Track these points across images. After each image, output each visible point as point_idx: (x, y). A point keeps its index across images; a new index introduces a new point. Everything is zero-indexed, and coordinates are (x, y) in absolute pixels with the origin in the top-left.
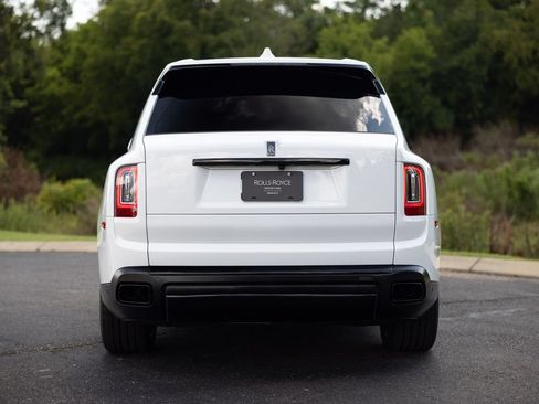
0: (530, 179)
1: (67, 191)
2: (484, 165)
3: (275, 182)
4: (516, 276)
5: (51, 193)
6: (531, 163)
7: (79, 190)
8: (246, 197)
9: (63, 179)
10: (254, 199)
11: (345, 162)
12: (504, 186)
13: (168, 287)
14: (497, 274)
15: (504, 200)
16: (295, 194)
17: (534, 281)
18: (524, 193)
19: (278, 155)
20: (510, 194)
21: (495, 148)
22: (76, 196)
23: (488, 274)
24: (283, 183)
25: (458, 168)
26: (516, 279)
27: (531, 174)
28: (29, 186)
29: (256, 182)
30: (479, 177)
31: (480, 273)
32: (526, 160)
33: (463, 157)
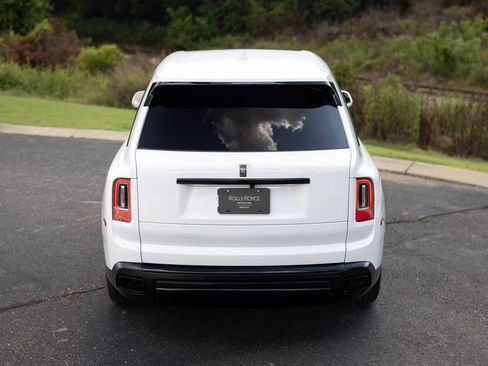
0: (452, 46)
1: (100, 54)
2: (417, 34)
3: (246, 198)
4: (441, 180)
5: (87, 55)
6: (454, 31)
7: (108, 54)
8: (222, 210)
9: (97, 42)
10: (228, 212)
11: (306, 181)
12: (432, 51)
13: (159, 282)
14: (427, 178)
15: (432, 62)
16: (263, 208)
17: (456, 186)
18: (448, 57)
19: (249, 176)
20: (437, 58)
21: (427, 16)
22: (106, 58)
23: (420, 176)
24: (253, 198)
25: (397, 34)
26: (441, 184)
27: (453, 42)
28: (70, 49)
29: (231, 198)
30: (414, 43)
31: (413, 175)
32: (450, 28)
33: (401, 22)
